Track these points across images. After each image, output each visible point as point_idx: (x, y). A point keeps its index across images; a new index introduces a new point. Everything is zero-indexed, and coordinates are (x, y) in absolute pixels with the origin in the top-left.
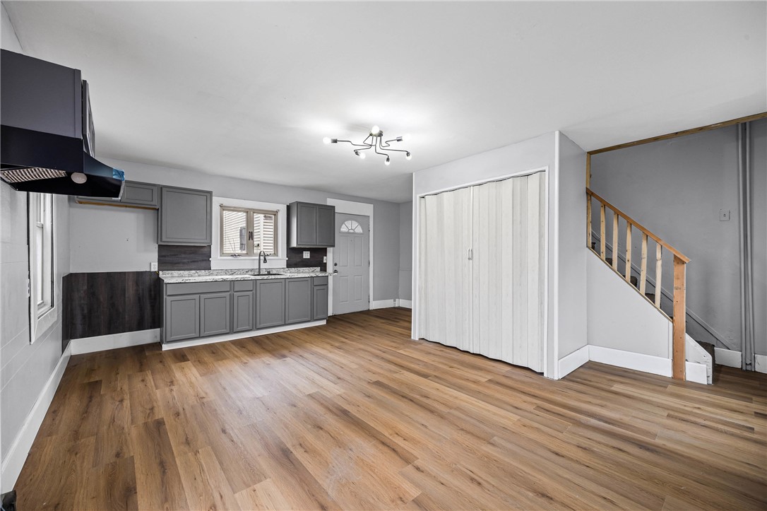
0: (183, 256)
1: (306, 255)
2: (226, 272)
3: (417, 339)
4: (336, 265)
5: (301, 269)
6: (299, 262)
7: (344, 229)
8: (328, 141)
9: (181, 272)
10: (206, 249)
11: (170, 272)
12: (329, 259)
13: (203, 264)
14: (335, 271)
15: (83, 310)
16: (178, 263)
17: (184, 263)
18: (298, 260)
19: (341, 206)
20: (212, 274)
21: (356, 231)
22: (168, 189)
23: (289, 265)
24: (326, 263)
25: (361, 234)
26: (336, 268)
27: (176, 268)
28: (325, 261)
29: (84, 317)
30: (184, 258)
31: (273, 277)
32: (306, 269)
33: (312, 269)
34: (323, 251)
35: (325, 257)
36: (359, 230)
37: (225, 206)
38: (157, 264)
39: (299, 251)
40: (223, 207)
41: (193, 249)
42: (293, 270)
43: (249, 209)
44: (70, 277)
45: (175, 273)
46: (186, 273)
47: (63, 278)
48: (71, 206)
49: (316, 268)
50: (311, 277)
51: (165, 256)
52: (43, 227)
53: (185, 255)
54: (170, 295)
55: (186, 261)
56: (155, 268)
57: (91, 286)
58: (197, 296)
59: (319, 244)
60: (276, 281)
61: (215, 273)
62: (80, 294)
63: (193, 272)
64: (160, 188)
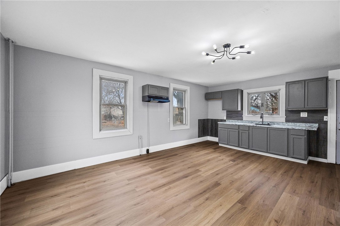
1: (304, 115)
2: (249, 122)
5: (298, 124)
6: (297, 119)
8: (212, 63)
9: (232, 120)
10: (241, 112)
11: (229, 120)
12: (331, 118)
13: (240, 118)
15: (210, 129)
16: (232, 117)
17: (234, 117)
22: (224, 92)
23: (287, 121)
24: (327, 121)
28: (325, 120)
29: (210, 131)
31: (264, 126)
34: (323, 112)
35: (325, 117)
37: (250, 93)
39: (297, 112)
40: (249, 94)
41: (237, 112)
42: (290, 123)
44: (208, 120)
45: (231, 120)
46: (234, 121)
47: (198, 120)
48: (208, 101)
49: (313, 124)
50: (288, 129)
51: (228, 115)
52: (185, 108)
53: (234, 114)
54: (220, 128)
55: (234, 116)
56: (225, 118)
57: (212, 123)
58: (227, 129)
59: (308, 107)
60: (262, 128)
61: (244, 122)
62: (210, 125)
63: (236, 121)
64: (222, 92)
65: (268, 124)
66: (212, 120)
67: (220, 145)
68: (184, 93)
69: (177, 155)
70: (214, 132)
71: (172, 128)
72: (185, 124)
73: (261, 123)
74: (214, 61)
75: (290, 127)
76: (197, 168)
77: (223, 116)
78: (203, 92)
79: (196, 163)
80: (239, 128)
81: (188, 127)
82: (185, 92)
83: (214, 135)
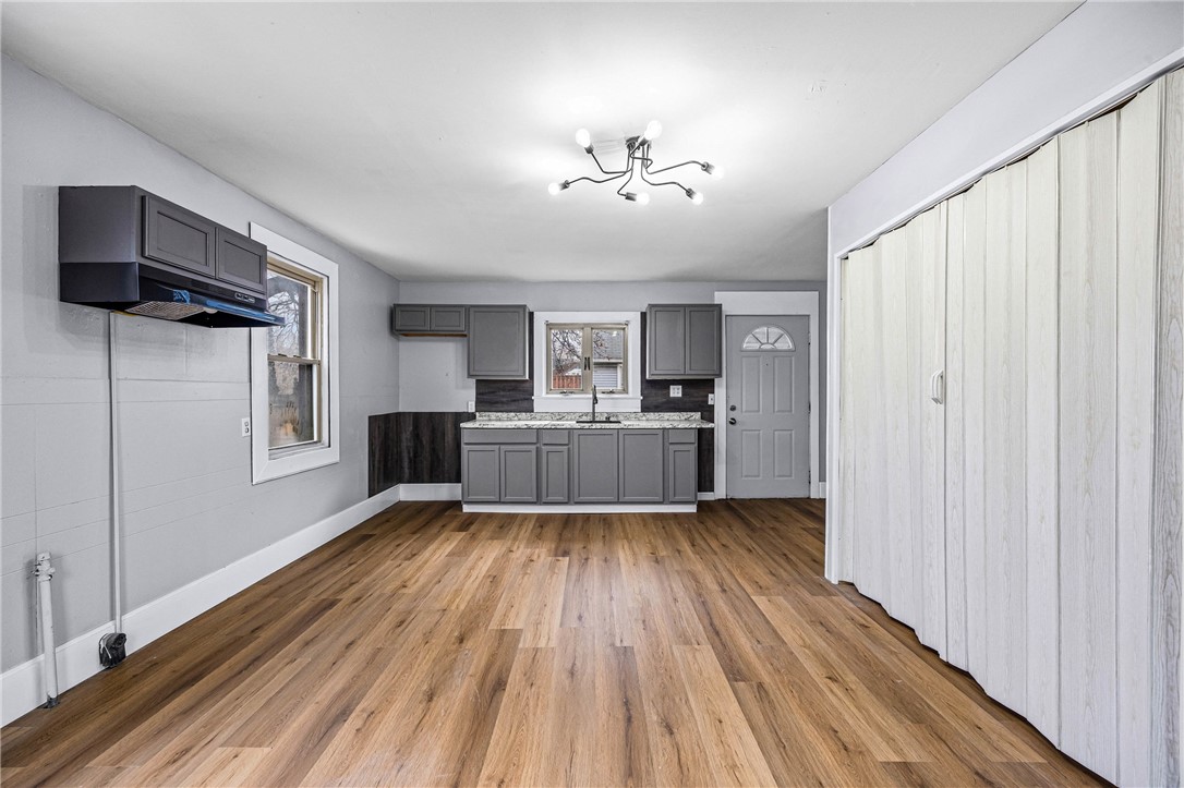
0: (502, 393)
1: (676, 392)
2: (553, 416)
3: (835, 581)
4: (733, 408)
5: (666, 415)
6: (664, 403)
7: (749, 344)
8: (554, 190)
9: (499, 414)
10: (527, 385)
11: (487, 414)
12: (718, 399)
13: (525, 404)
14: (733, 422)
15: (409, 453)
16: (497, 403)
17: (502, 403)
18: (661, 400)
19: (733, 302)
20: (534, 419)
21: (779, 346)
22: (477, 309)
23: (645, 408)
24: (714, 406)
25: (789, 351)
26: (733, 414)
27: (494, 409)
28: (710, 403)
29: (410, 461)
30: (503, 396)
31: (598, 426)
32: (675, 415)
33: (685, 415)
34: (708, 385)
35: (710, 396)
36: (786, 344)
37: (554, 325)
38: (474, 403)
39: (665, 385)
40: (549, 326)
41: (513, 384)
42: (651, 415)
43: (584, 324)
44: (398, 415)
45: (493, 415)
46: (505, 415)
47: (370, 417)
48: (399, 340)
49: (692, 414)
50: (664, 429)
51: (482, 394)
52: (319, 364)
53: (504, 393)
54: (466, 444)
55: (504, 400)
56: (472, 409)
57: (416, 427)
58: (497, 446)
59: (690, 372)
60: (604, 432)
61: (538, 416)
62: (407, 435)
63: (513, 414)
64: (468, 308)
65: (608, 421)
66: (417, 416)
67: (466, 509)
68: (309, 289)
69: (332, 604)
70: (426, 464)
71: (265, 467)
72: (319, 441)
73: (589, 418)
74: (565, 185)
75: (667, 425)
76: (493, 626)
77: (466, 400)
78: (384, 301)
79: (462, 607)
80: (538, 439)
81: (332, 455)
82: (314, 287)
83: (426, 477)
